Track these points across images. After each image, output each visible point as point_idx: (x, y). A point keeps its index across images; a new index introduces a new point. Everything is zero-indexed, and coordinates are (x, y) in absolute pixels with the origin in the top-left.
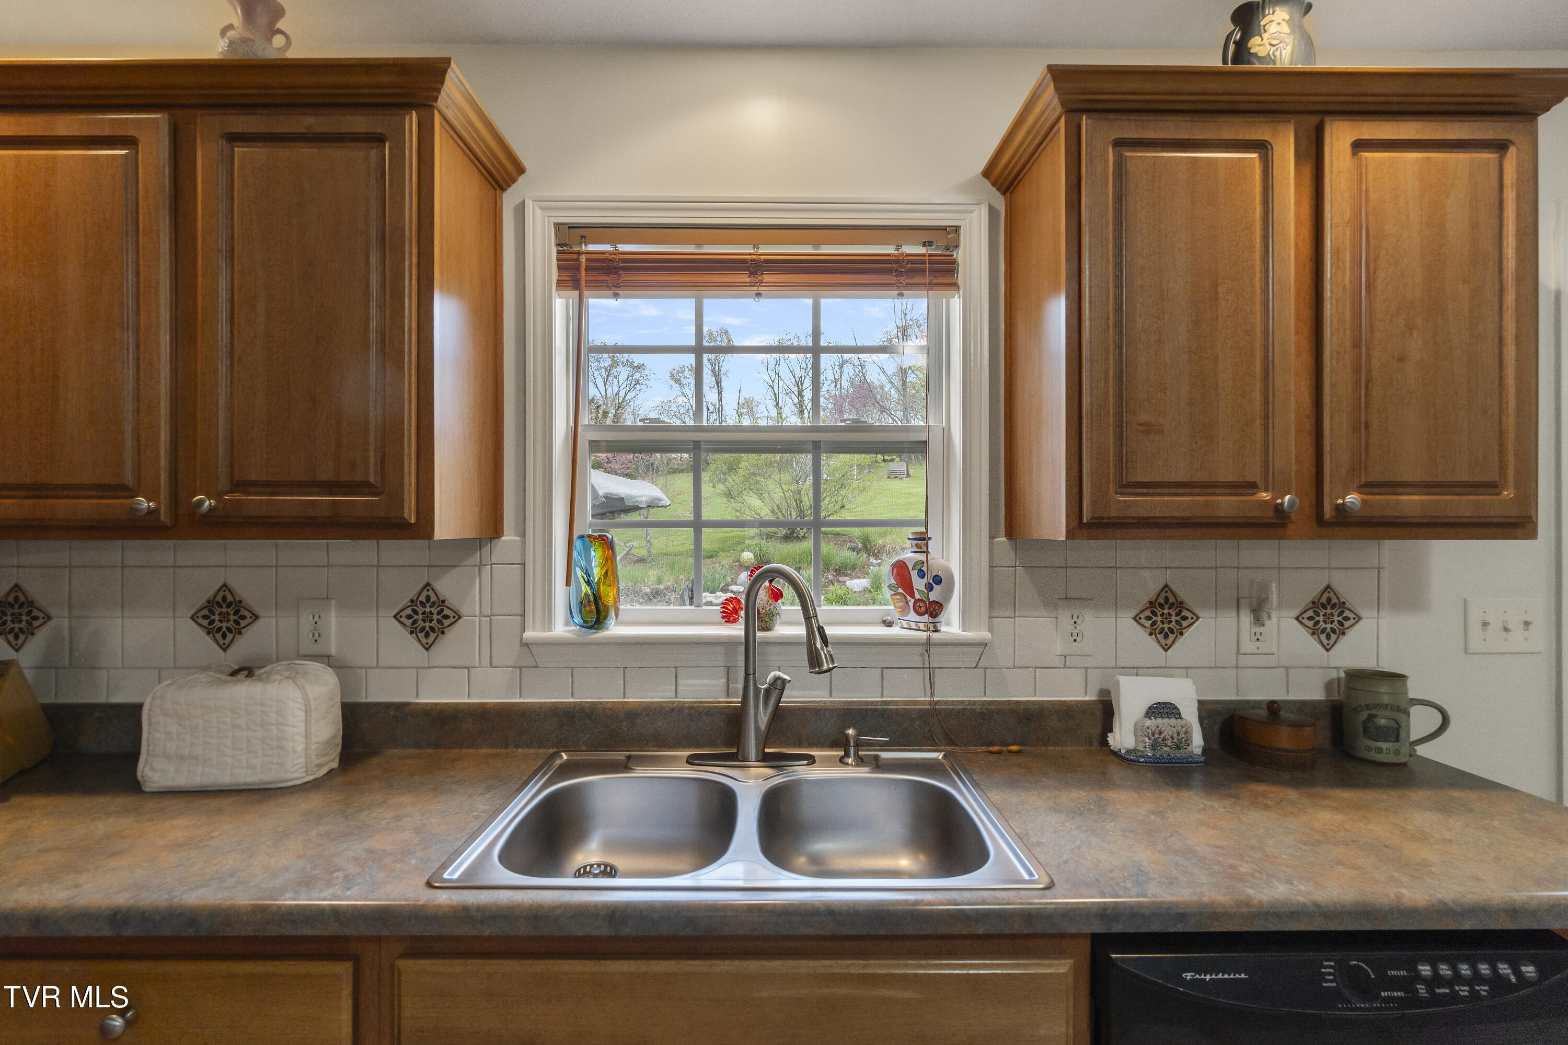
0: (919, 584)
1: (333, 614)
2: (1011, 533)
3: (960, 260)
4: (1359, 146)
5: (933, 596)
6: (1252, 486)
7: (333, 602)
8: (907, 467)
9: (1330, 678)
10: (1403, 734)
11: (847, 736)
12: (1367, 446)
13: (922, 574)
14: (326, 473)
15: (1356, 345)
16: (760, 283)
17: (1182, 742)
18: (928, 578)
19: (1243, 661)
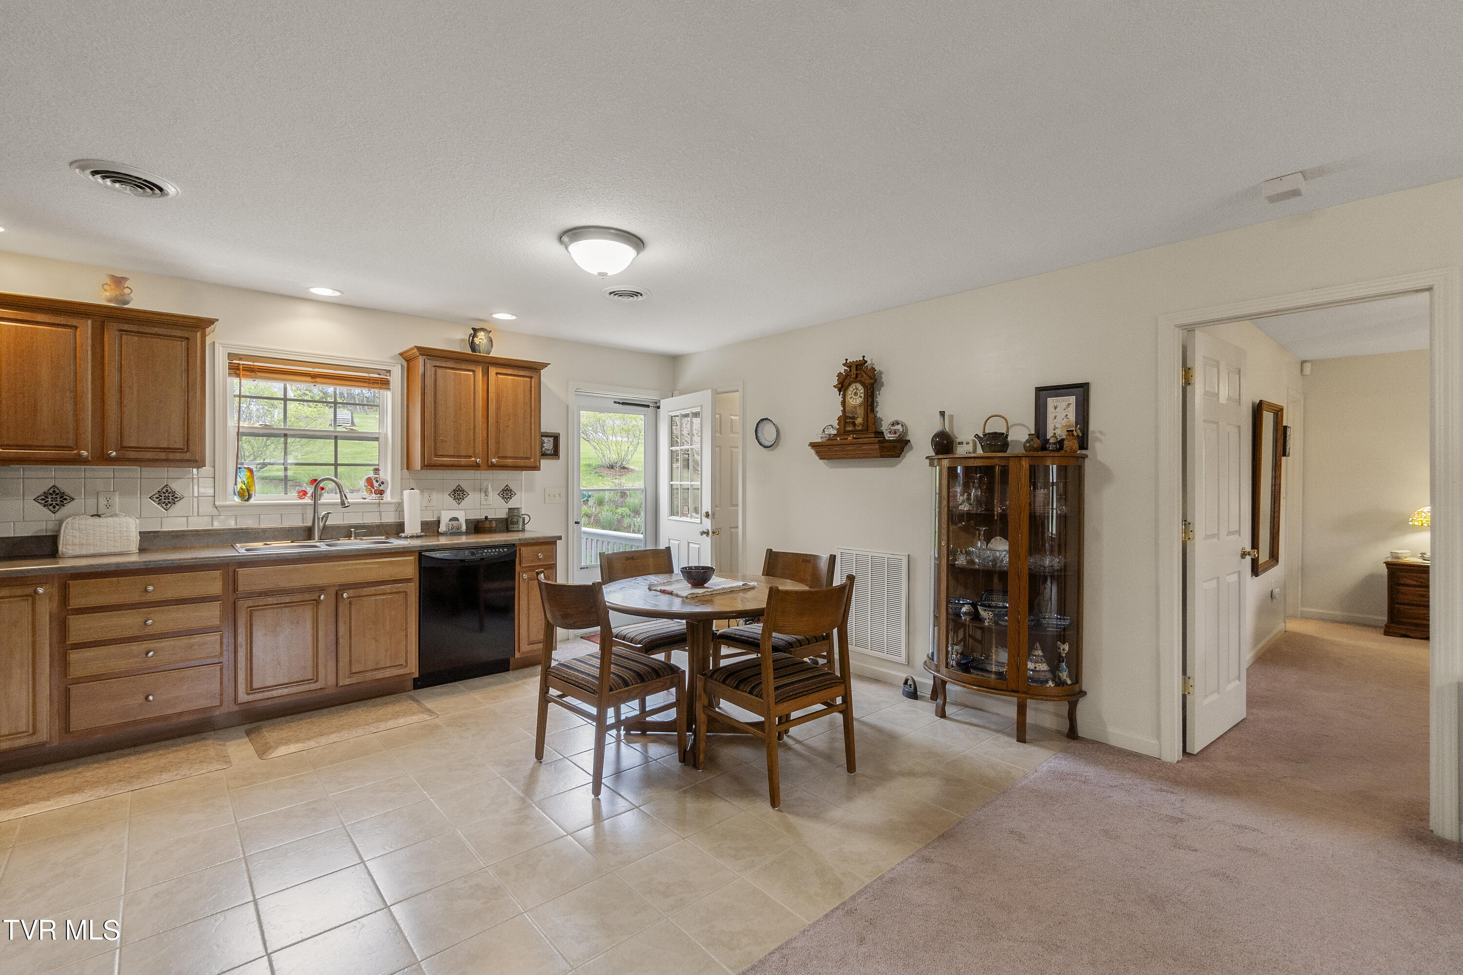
0: (376, 484)
1: (117, 497)
2: (408, 469)
3: (391, 381)
4: (497, 374)
5: (381, 488)
6: (471, 457)
7: (117, 492)
8: (352, 417)
9: (505, 512)
10: (519, 522)
11: (351, 531)
12: (500, 447)
13: (377, 481)
14: (164, 445)
15: (497, 422)
16: (316, 382)
17: (459, 528)
18: (380, 482)
19: (482, 507)
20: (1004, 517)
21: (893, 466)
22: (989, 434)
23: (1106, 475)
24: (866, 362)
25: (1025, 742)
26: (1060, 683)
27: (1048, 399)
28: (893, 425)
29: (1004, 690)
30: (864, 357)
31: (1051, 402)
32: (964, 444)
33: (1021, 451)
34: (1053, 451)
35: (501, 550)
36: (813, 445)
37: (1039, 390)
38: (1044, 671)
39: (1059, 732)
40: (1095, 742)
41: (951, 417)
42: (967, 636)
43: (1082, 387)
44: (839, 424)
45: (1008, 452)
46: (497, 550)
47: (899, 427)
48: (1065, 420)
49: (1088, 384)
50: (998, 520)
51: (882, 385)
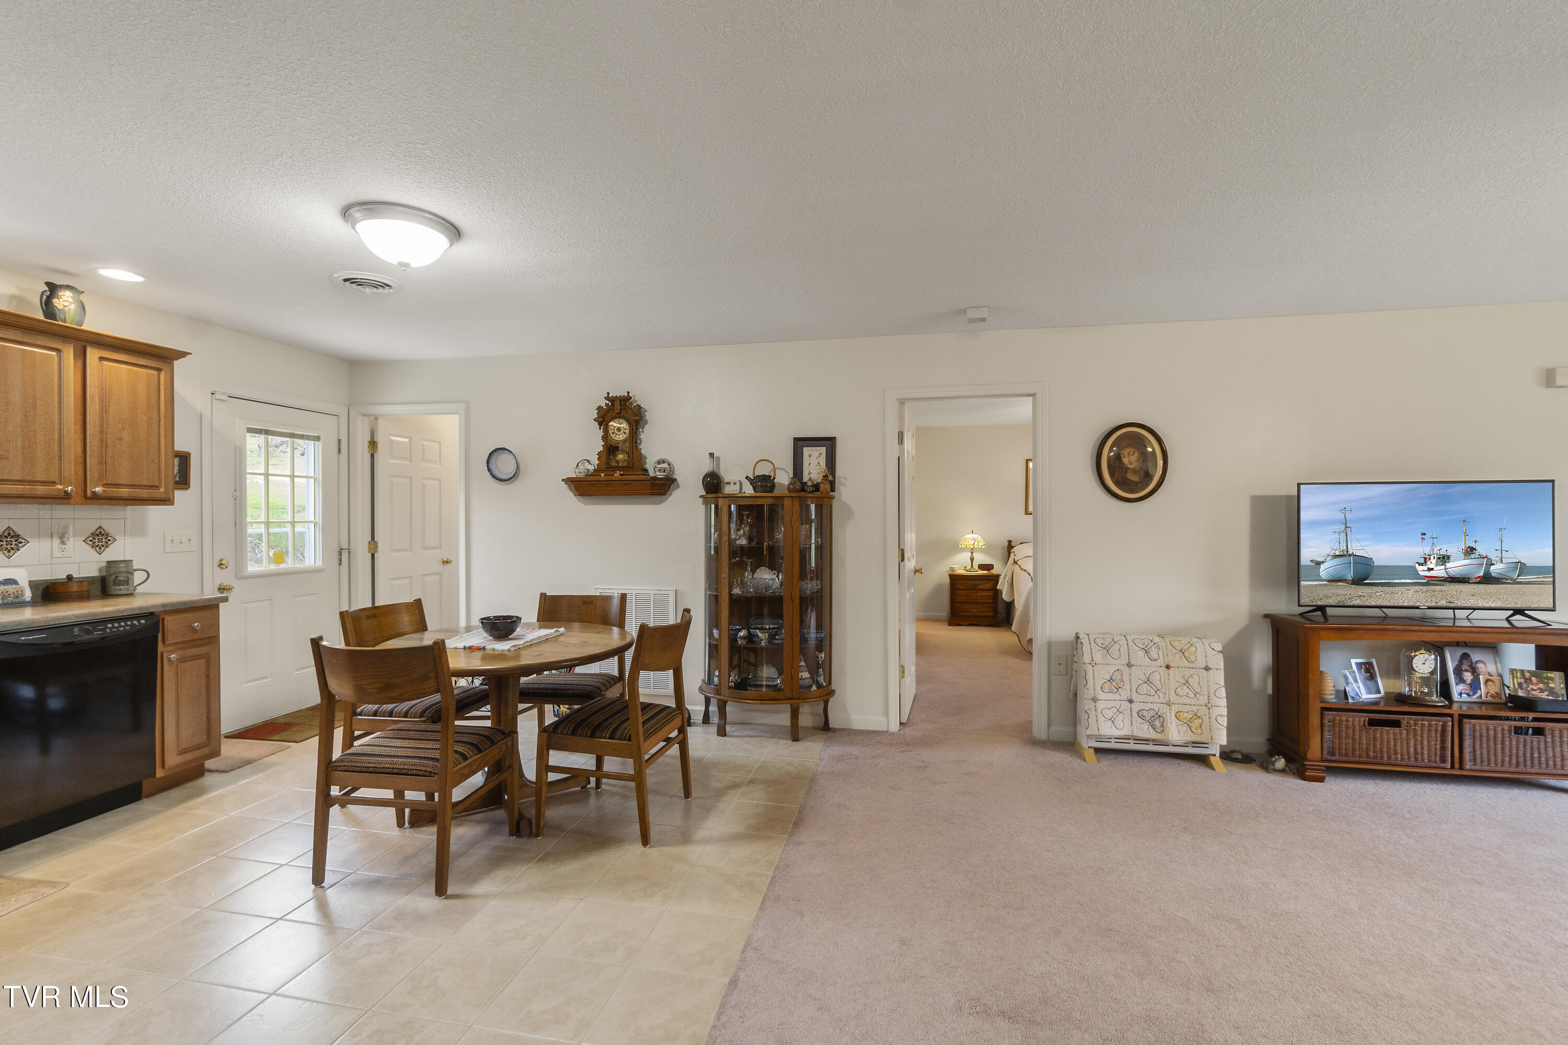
4: (101, 359)
6: (53, 482)
9: (101, 566)
10: (130, 582)
12: (106, 469)
15: (101, 432)
17: (20, 594)
19: (57, 561)
20: (772, 549)
21: (659, 503)
22: (759, 476)
23: (849, 512)
24: (631, 398)
25: (798, 741)
26: (819, 686)
27: (804, 448)
28: (659, 463)
29: (783, 700)
30: (628, 393)
31: (806, 451)
32: (732, 483)
33: (785, 492)
34: (809, 492)
35: (135, 622)
36: (570, 481)
37: (797, 440)
38: (807, 678)
39: (814, 728)
40: (843, 730)
41: (718, 458)
42: (742, 661)
43: (830, 440)
44: (599, 459)
45: (775, 492)
46: (129, 623)
47: (665, 465)
48: (818, 467)
49: (835, 437)
50: (767, 554)
51: (646, 423)
